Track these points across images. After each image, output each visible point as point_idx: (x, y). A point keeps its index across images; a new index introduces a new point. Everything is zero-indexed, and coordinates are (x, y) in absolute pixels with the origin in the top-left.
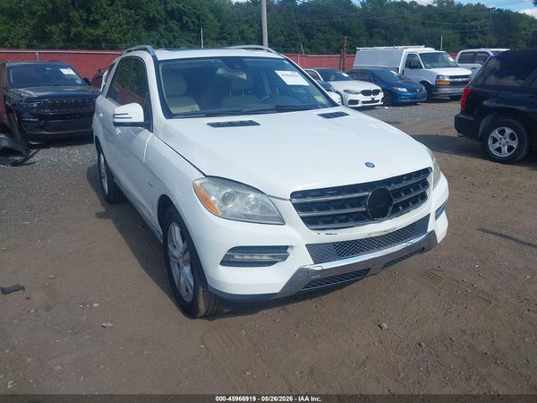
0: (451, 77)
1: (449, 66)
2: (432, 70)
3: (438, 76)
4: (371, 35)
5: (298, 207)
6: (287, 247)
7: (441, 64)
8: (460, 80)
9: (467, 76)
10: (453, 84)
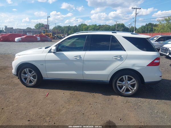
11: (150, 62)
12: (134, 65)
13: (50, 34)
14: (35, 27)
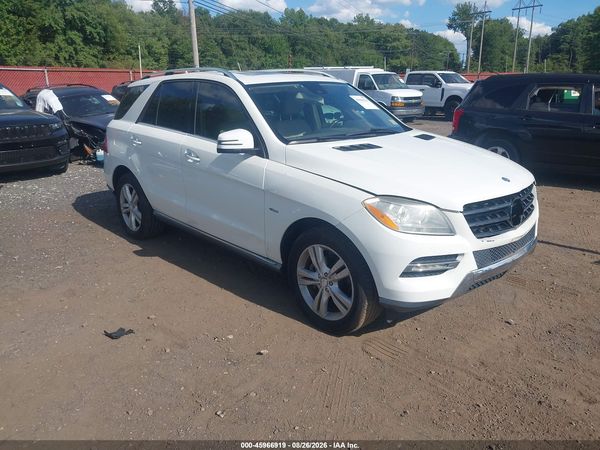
0: (405, 99)
1: (401, 88)
2: (386, 91)
3: (393, 98)
4: (294, 52)
5: (469, 219)
6: (456, 256)
7: (394, 86)
8: (414, 101)
9: (419, 98)
10: (408, 106)
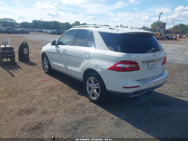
11: (111, 64)
12: (97, 66)
13: (158, 34)
14: (152, 26)
